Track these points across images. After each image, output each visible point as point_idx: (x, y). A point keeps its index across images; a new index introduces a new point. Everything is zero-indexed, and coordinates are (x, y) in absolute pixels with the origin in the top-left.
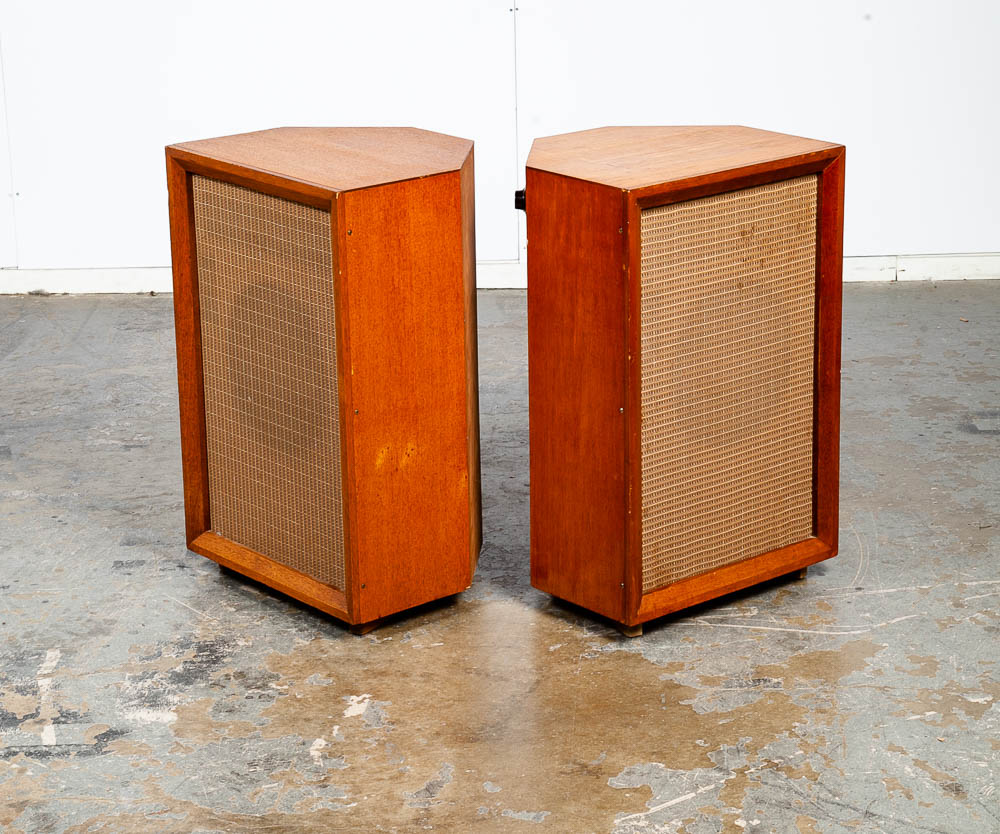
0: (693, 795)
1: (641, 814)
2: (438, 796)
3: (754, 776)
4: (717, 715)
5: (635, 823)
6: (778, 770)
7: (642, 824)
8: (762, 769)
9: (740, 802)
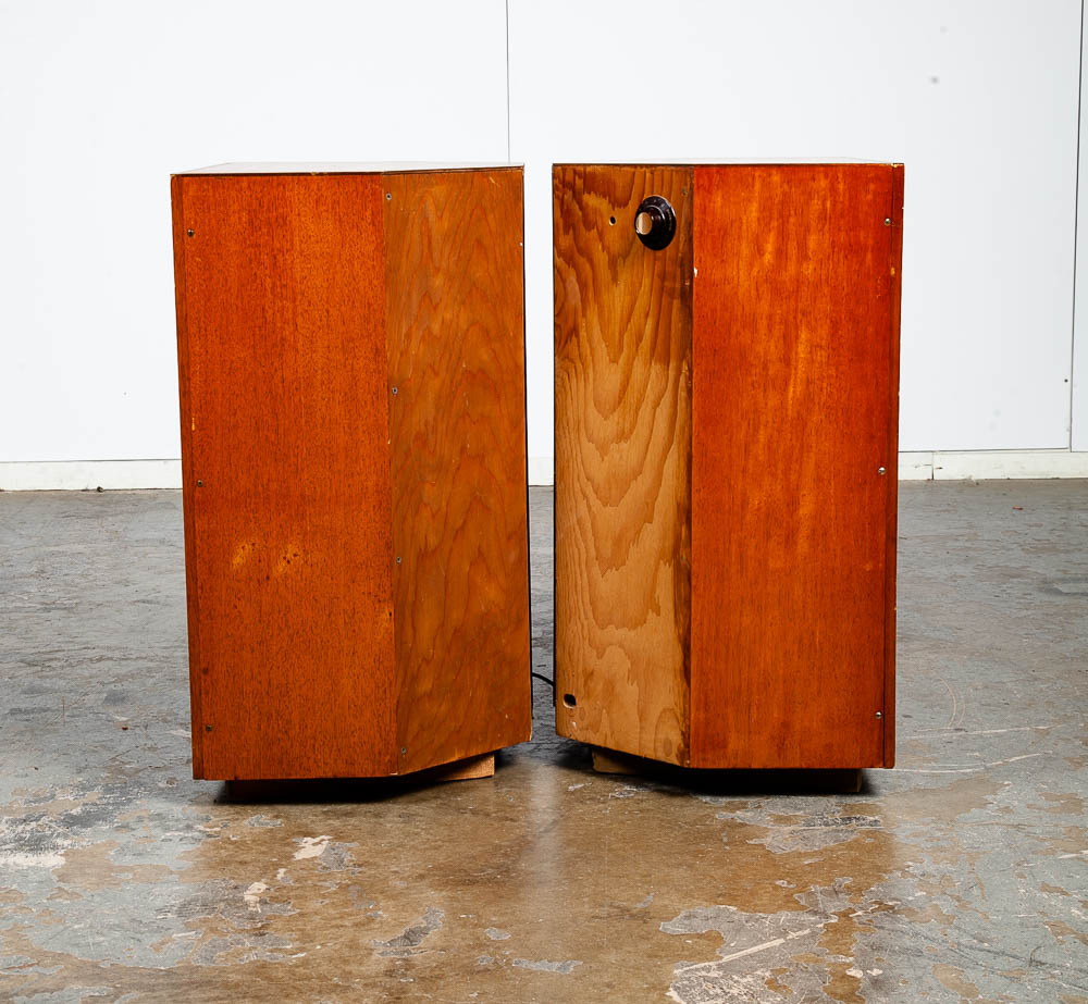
0: (782, 941)
1: (711, 963)
2: (422, 943)
3: (864, 920)
4: (800, 855)
5: (704, 973)
6: (894, 913)
7: (713, 974)
8: (873, 911)
9: (850, 949)
